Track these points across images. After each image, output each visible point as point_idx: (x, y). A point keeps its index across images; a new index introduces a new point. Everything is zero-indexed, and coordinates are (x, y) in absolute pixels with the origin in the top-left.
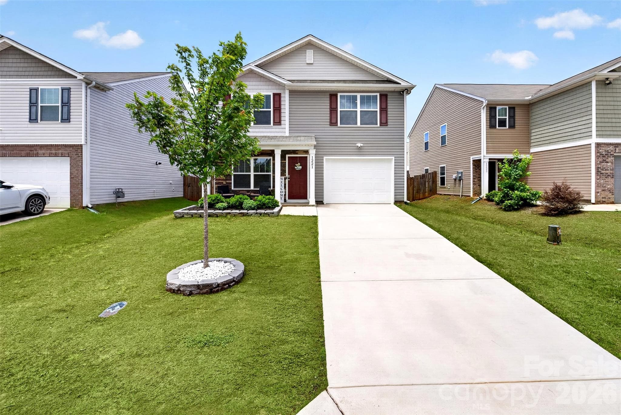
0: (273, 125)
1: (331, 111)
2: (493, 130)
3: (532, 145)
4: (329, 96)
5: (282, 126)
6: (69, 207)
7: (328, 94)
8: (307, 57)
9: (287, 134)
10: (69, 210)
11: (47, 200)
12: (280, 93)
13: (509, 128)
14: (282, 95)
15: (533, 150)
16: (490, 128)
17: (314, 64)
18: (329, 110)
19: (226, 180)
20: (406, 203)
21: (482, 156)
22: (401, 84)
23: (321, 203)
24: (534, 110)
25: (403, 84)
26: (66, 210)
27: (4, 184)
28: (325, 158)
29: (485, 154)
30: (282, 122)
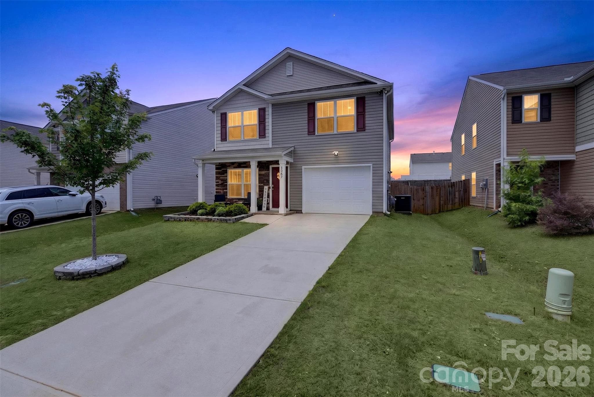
0: (259, 138)
1: (309, 120)
2: (516, 126)
3: (578, 140)
4: (307, 106)
5: (267, 139)
6: (119, 210)
7: (307, 103)
8: (287, 70)
9: (270, 146)
10: (118, 212)
11: (103, 204)
12: (265, 108)
13: (541, 121)
14: (267, 110)
15: (578, 148)
16: (512, 123)
17: (294, 76)
18: (307, 119)
19: (223, 189)
20: (385, 214)
21: (502, 159)
22: (377, 84)
23: (300, 212)
24: (581, 94)
25: (379, 83)
26: (116, 212)
27: (70, 193)
28: (303, 167)
29: (505, 157)
30: (267, 135)
